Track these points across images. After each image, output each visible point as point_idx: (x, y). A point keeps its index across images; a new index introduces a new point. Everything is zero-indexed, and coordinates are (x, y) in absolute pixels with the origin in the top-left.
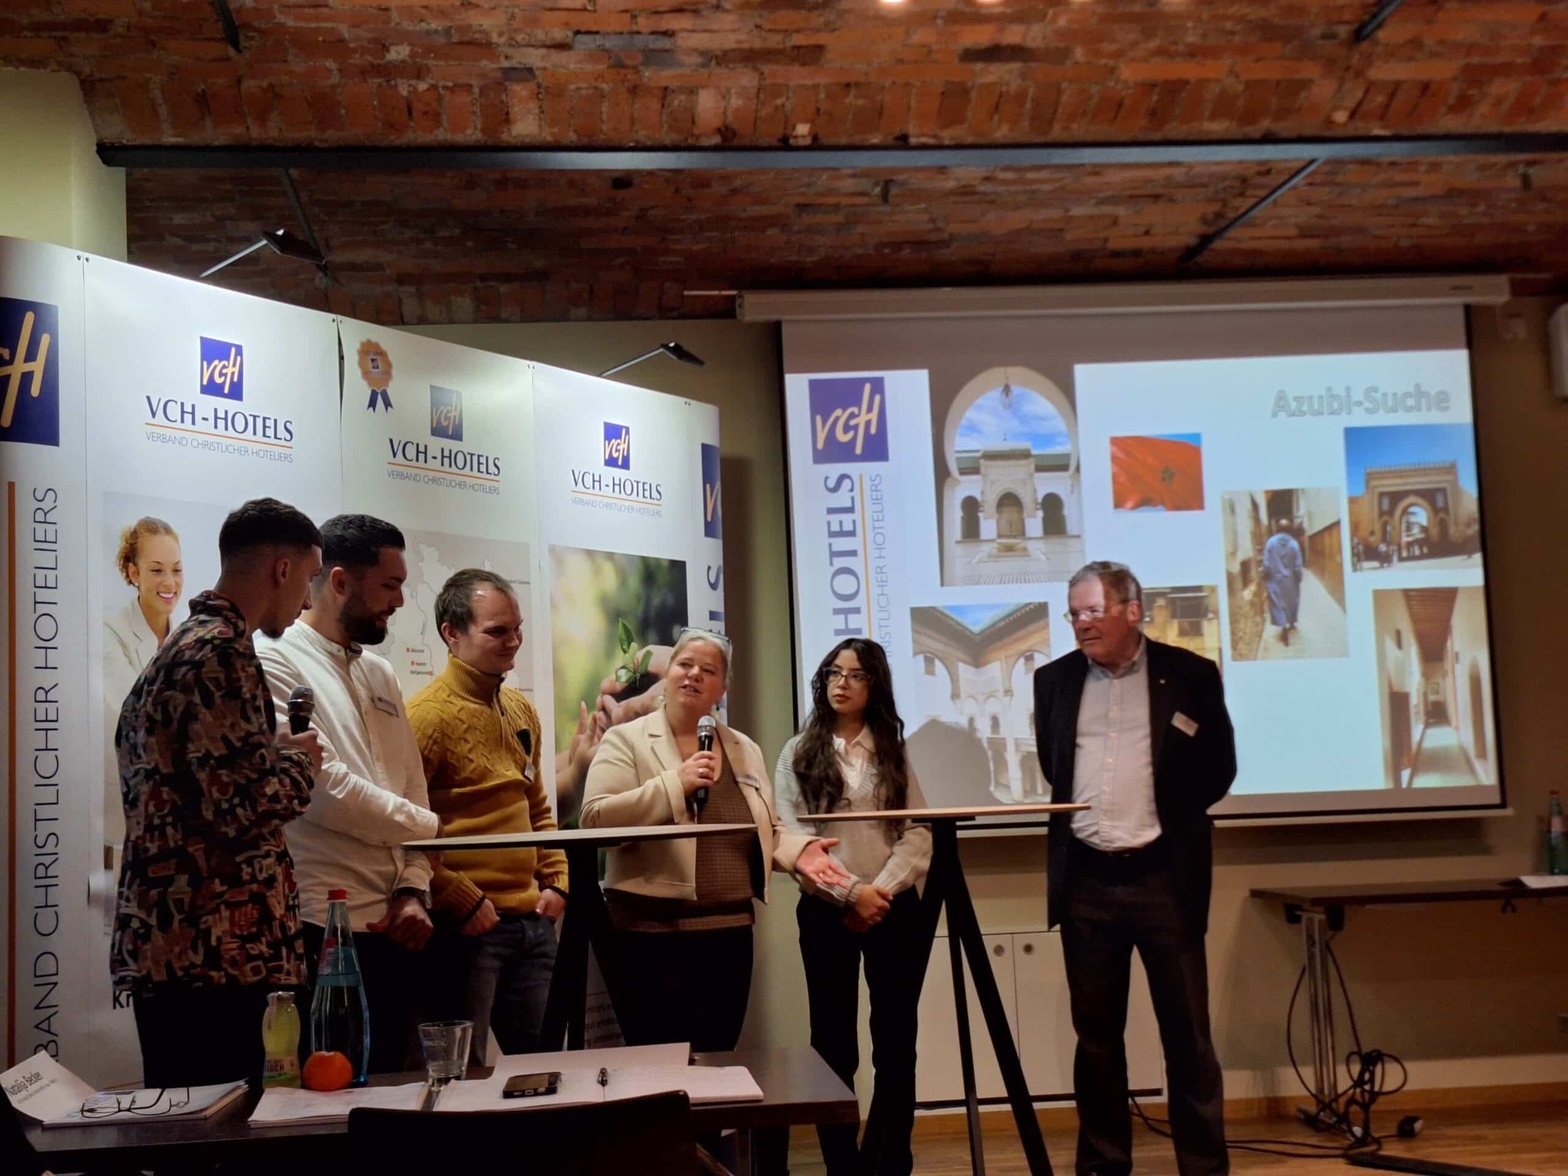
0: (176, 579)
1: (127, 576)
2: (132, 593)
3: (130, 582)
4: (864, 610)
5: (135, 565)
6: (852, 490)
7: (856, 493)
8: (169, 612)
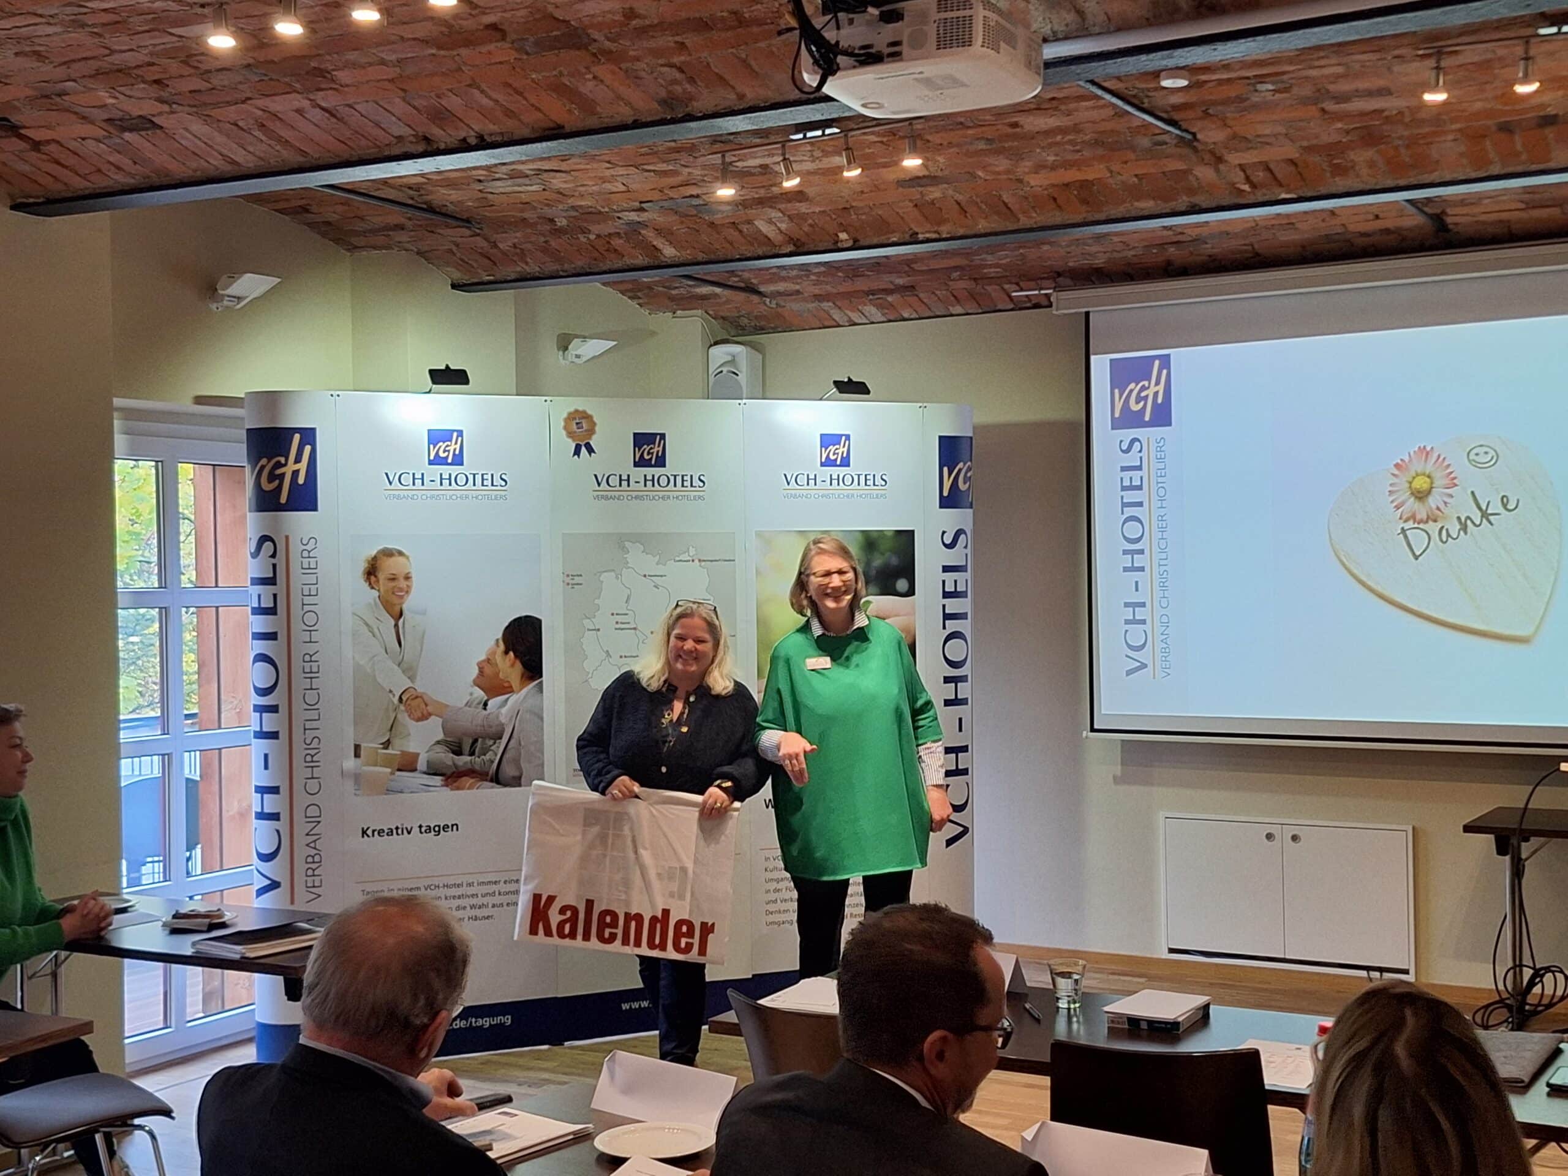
0: (408, 583)
1: (370, 584)
2: (375, 593)
3: (373, 588)
4: (1147, 552)
5: (376, 576)
6: (1140, 451)
7: (1144, 454)
8: (401, 604)
